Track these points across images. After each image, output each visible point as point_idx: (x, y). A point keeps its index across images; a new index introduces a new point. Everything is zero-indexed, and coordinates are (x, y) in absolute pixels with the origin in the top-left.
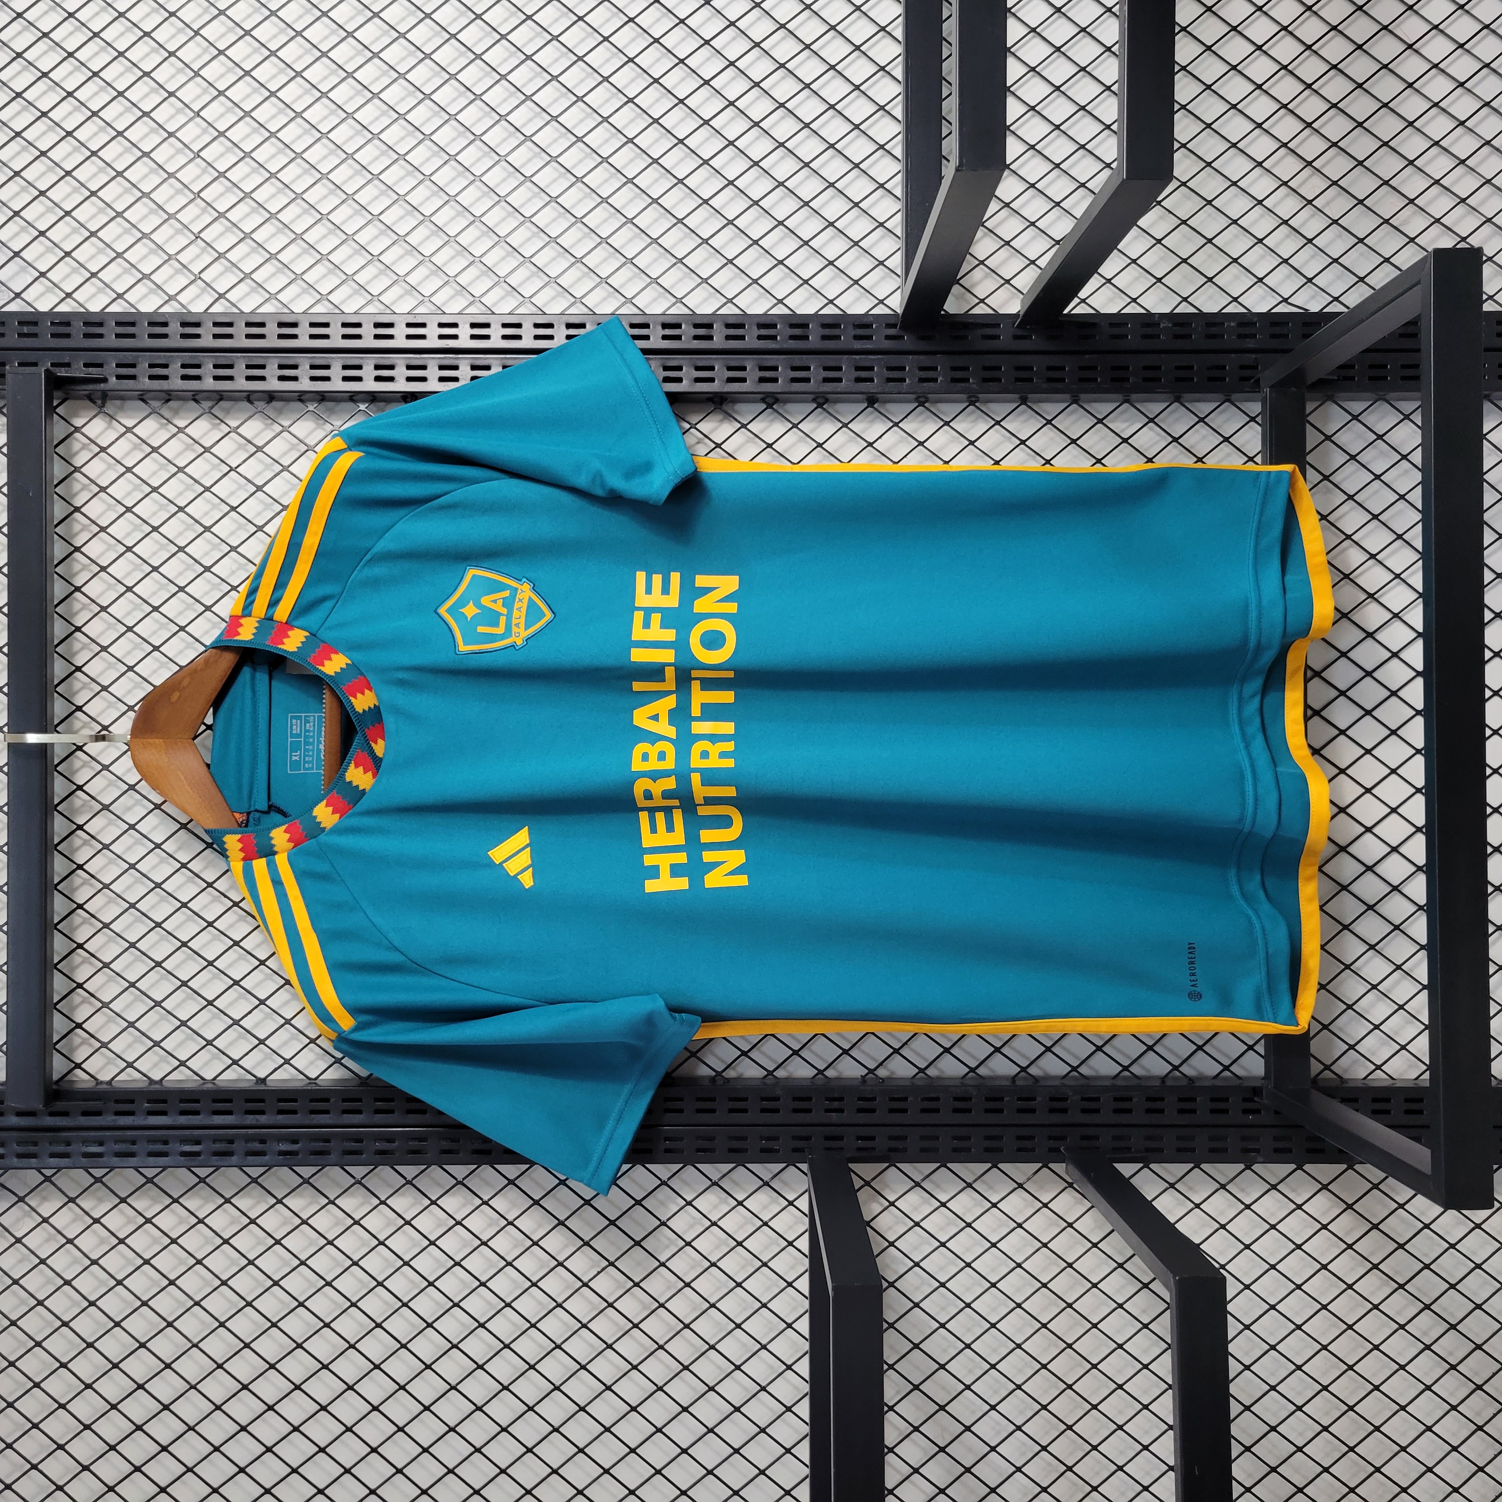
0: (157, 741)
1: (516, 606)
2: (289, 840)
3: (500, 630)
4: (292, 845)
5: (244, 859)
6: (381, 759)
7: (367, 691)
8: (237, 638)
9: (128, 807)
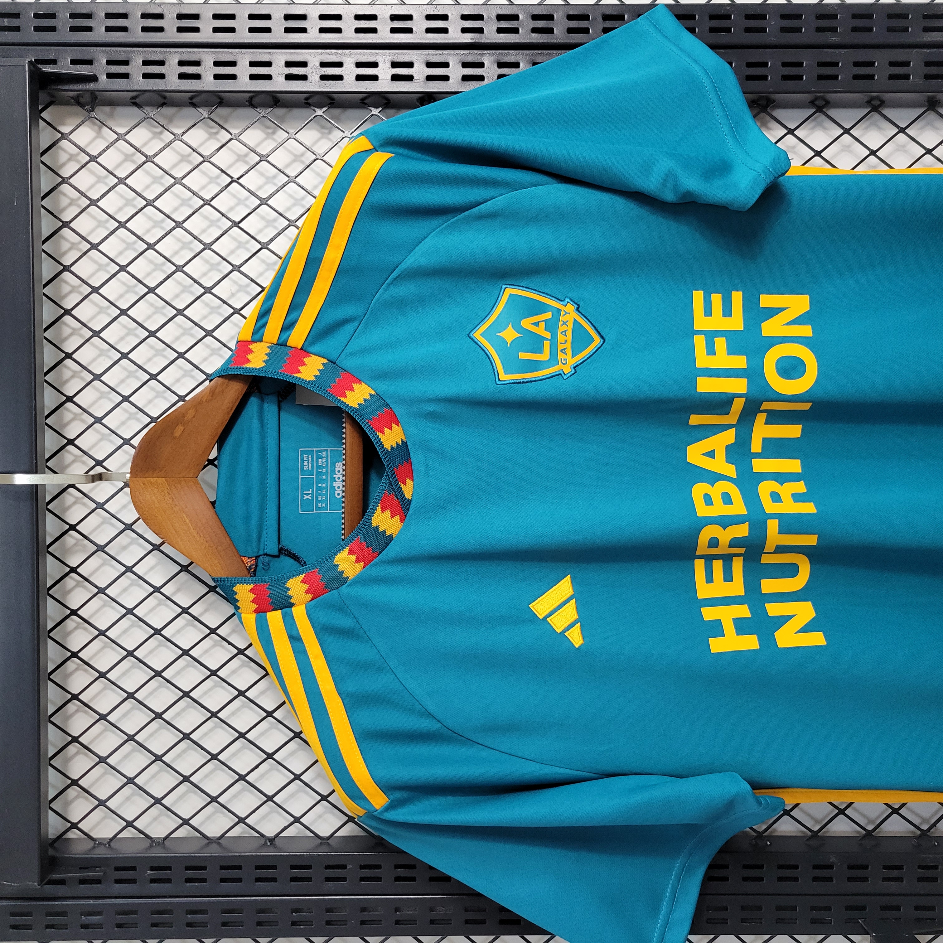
0: (159, 480)
1: (561, 329)
2: (307, 592)
3: (545, 357)
4: (311, 596)
5: (256, 611)
6: (410, 502)
7: (394, 425)
8: (248, 365)
9: (124, 548)
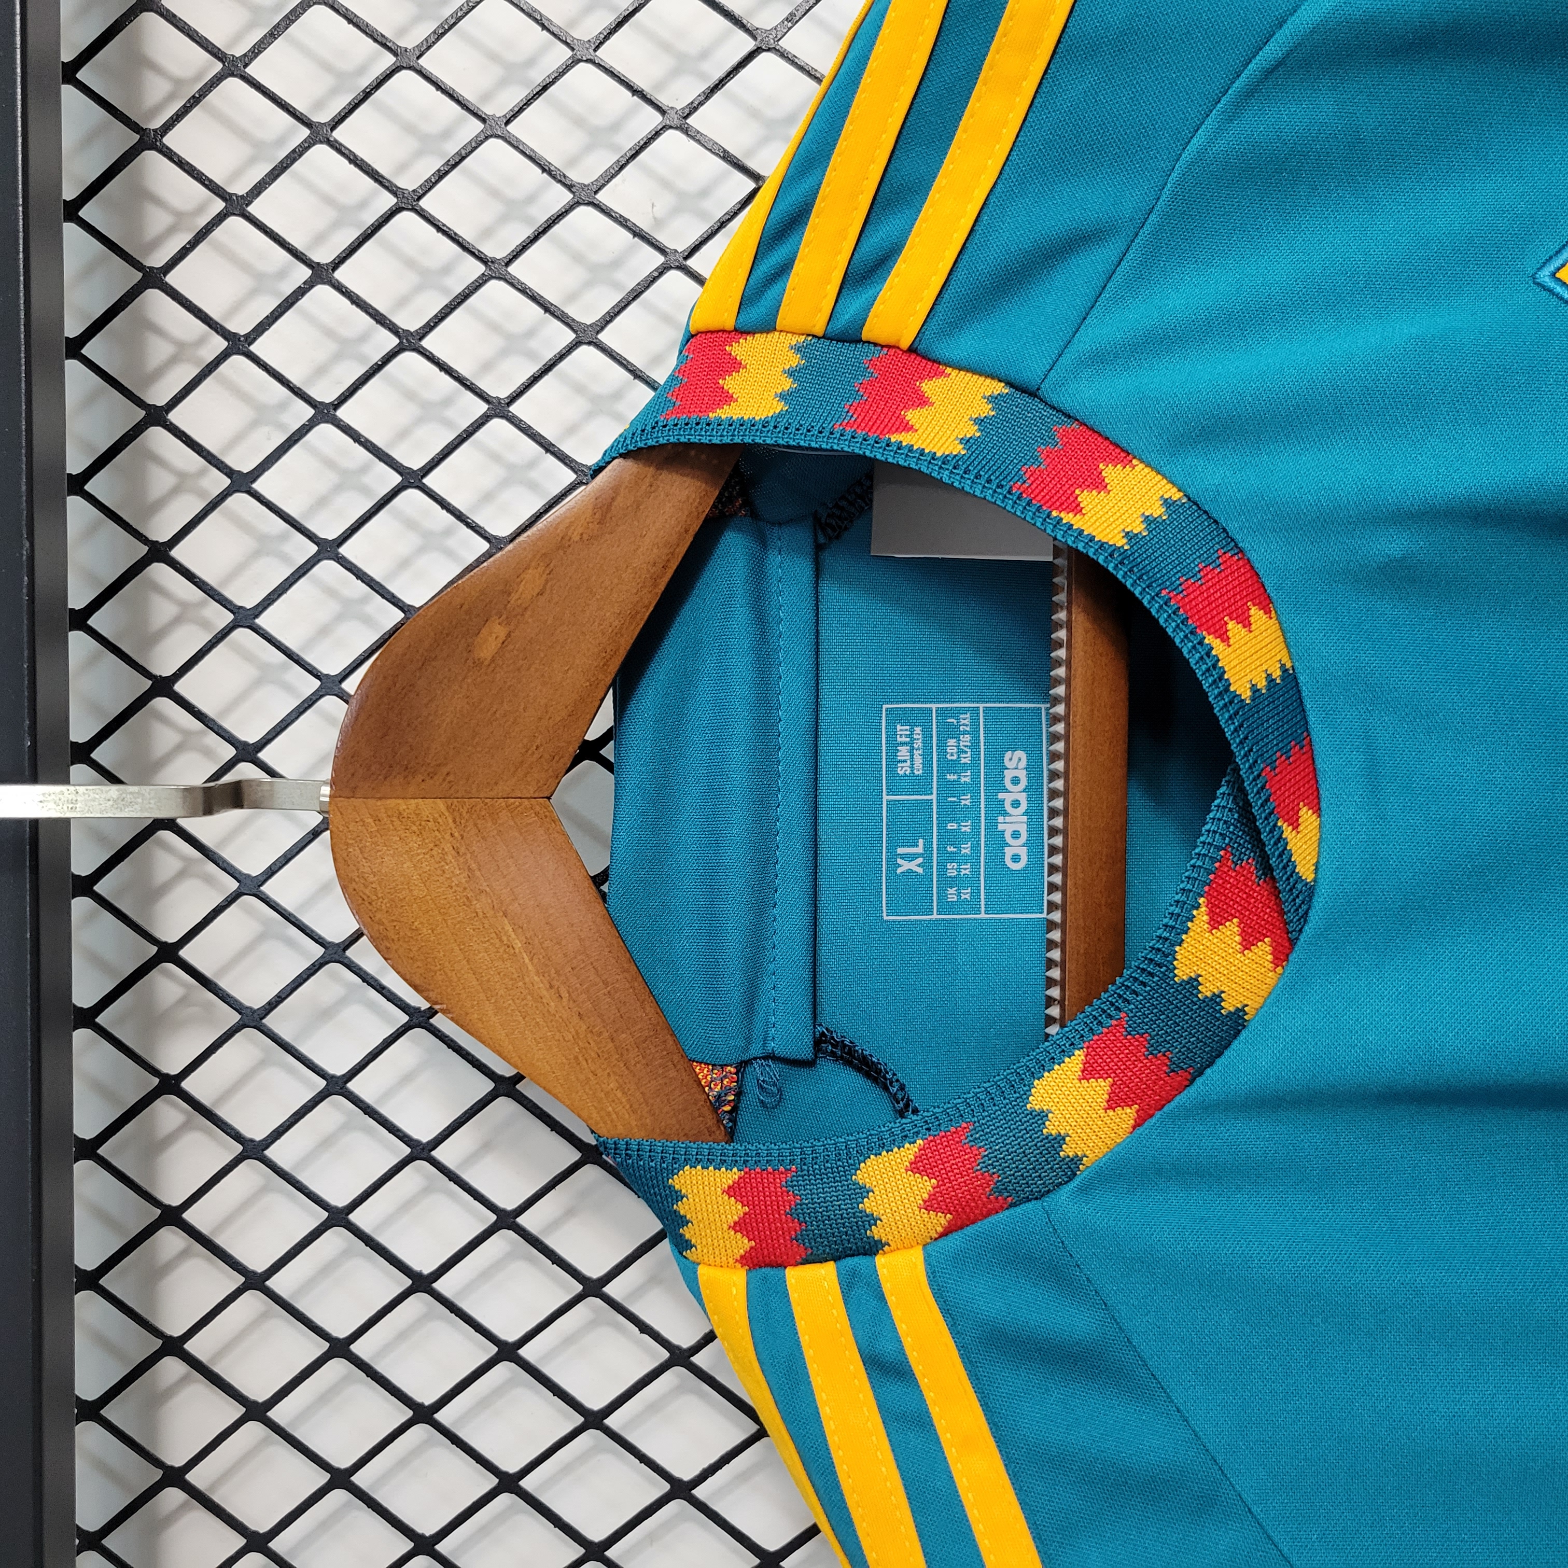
0: (427, 807)
2: (930, 1205)
4: (940, 1221)
5: (751, 1261)
6: (1309, 890)
7: (1255, 613)
8: (725, 413)
9: (326, 1014)
